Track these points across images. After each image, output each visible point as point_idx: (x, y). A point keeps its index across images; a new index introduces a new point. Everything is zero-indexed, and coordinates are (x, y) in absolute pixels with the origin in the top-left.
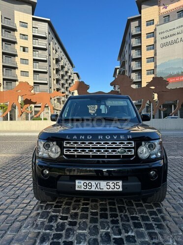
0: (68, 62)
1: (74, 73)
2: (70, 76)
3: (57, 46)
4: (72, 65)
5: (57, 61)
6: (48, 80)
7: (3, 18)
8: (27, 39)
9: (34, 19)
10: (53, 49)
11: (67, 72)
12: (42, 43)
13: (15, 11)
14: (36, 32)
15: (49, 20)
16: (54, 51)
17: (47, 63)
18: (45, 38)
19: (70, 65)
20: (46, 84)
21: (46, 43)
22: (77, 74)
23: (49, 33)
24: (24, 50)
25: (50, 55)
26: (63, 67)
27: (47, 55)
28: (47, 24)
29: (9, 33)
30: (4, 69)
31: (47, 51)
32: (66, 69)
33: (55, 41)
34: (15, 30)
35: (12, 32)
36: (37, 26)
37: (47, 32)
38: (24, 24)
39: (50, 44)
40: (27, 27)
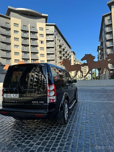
0: (67, 46)
1: (71, 52)
2: (68, 54)
3: (60, 37)
4: (70, 47)
5: (60, 46)
6: (55, 58)
7: (31, 27)
8: (43, 37)
9: (46, 25)
10: (58, 40)
11: (66, 52)
12: (51, 38)
13: (37, 23)
14: (48, 32)
15: (55, 24)
16: (58, 41)
17: (54, 49)
18: (52, 35)
19: (68, 47)
20: (54, 60)
21: (53, 37)
22: (73, 52)
23: (55, 31)
24: (42, 43)
25: (56, 44)
26: (64, 50)
27: (54, 44)
28: (54, 27)
29: (34, 35)
30: (32, 54)
31: (54, 42)
32: (65, 51)
33: (59, 35)
34: (37, 33)
35: (35, 34)
36: (48, 29)
37: (54, 31)
38: (41, 29)
39: (55, 38)
40: (43, 30)
